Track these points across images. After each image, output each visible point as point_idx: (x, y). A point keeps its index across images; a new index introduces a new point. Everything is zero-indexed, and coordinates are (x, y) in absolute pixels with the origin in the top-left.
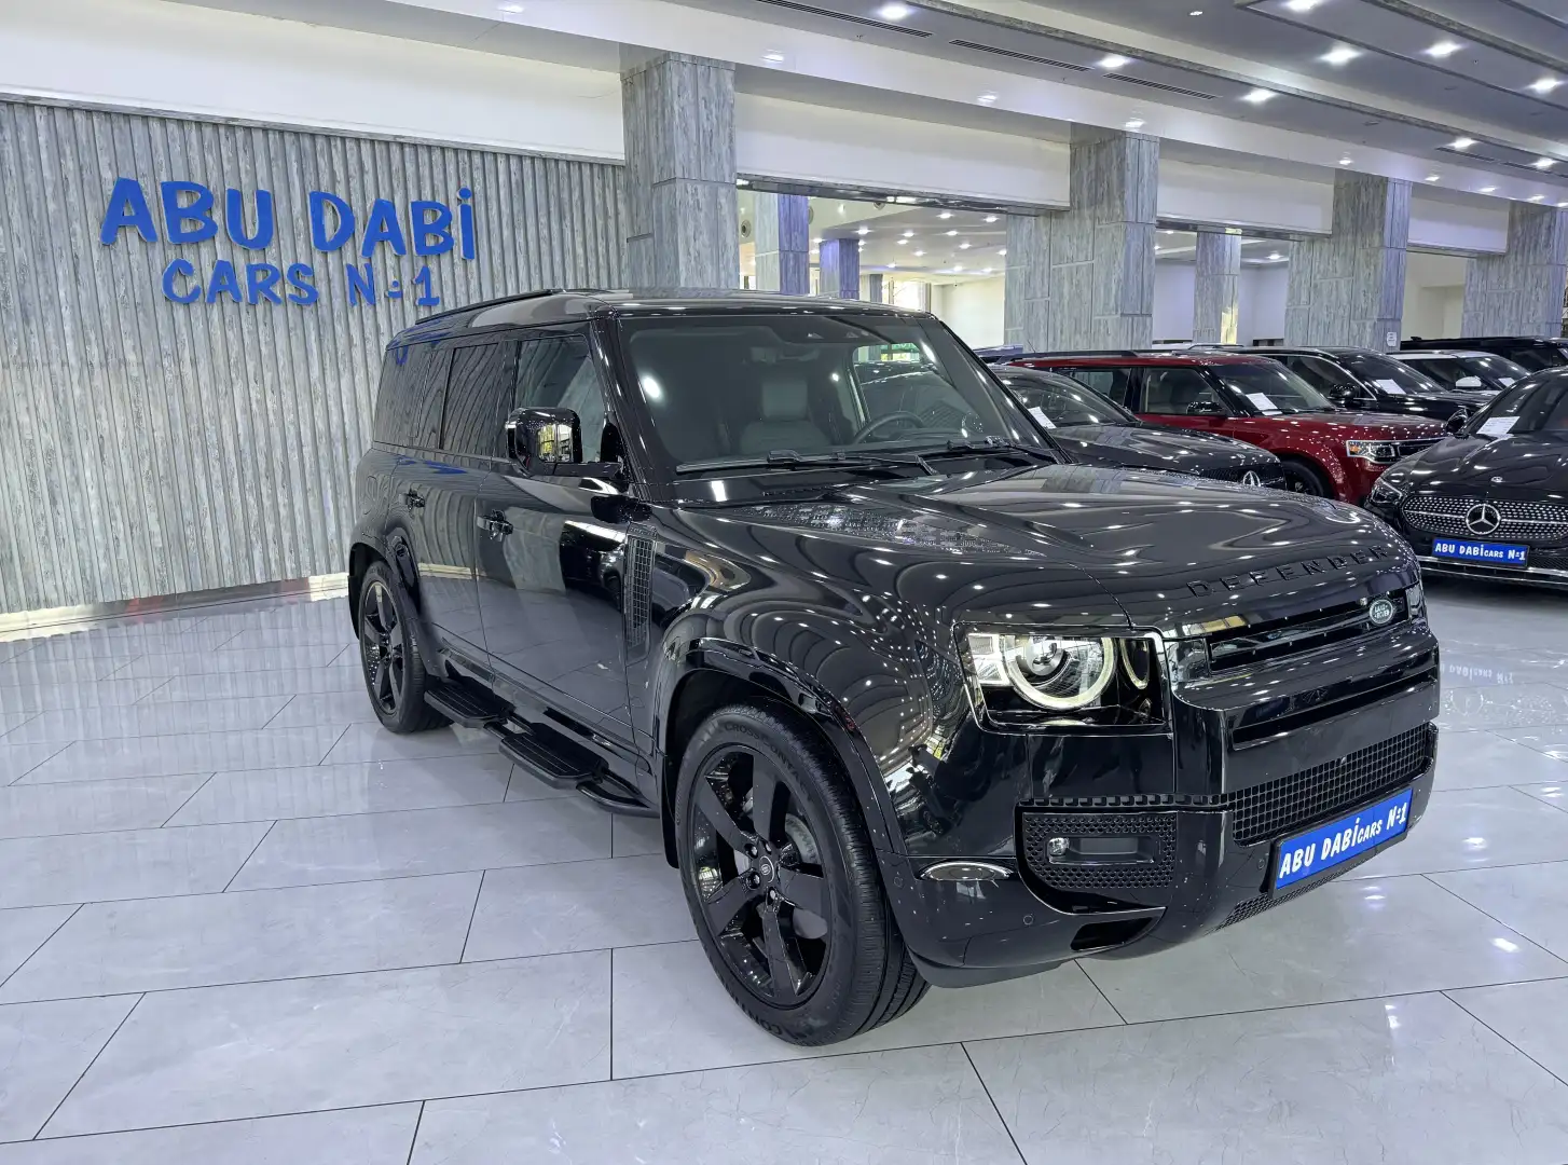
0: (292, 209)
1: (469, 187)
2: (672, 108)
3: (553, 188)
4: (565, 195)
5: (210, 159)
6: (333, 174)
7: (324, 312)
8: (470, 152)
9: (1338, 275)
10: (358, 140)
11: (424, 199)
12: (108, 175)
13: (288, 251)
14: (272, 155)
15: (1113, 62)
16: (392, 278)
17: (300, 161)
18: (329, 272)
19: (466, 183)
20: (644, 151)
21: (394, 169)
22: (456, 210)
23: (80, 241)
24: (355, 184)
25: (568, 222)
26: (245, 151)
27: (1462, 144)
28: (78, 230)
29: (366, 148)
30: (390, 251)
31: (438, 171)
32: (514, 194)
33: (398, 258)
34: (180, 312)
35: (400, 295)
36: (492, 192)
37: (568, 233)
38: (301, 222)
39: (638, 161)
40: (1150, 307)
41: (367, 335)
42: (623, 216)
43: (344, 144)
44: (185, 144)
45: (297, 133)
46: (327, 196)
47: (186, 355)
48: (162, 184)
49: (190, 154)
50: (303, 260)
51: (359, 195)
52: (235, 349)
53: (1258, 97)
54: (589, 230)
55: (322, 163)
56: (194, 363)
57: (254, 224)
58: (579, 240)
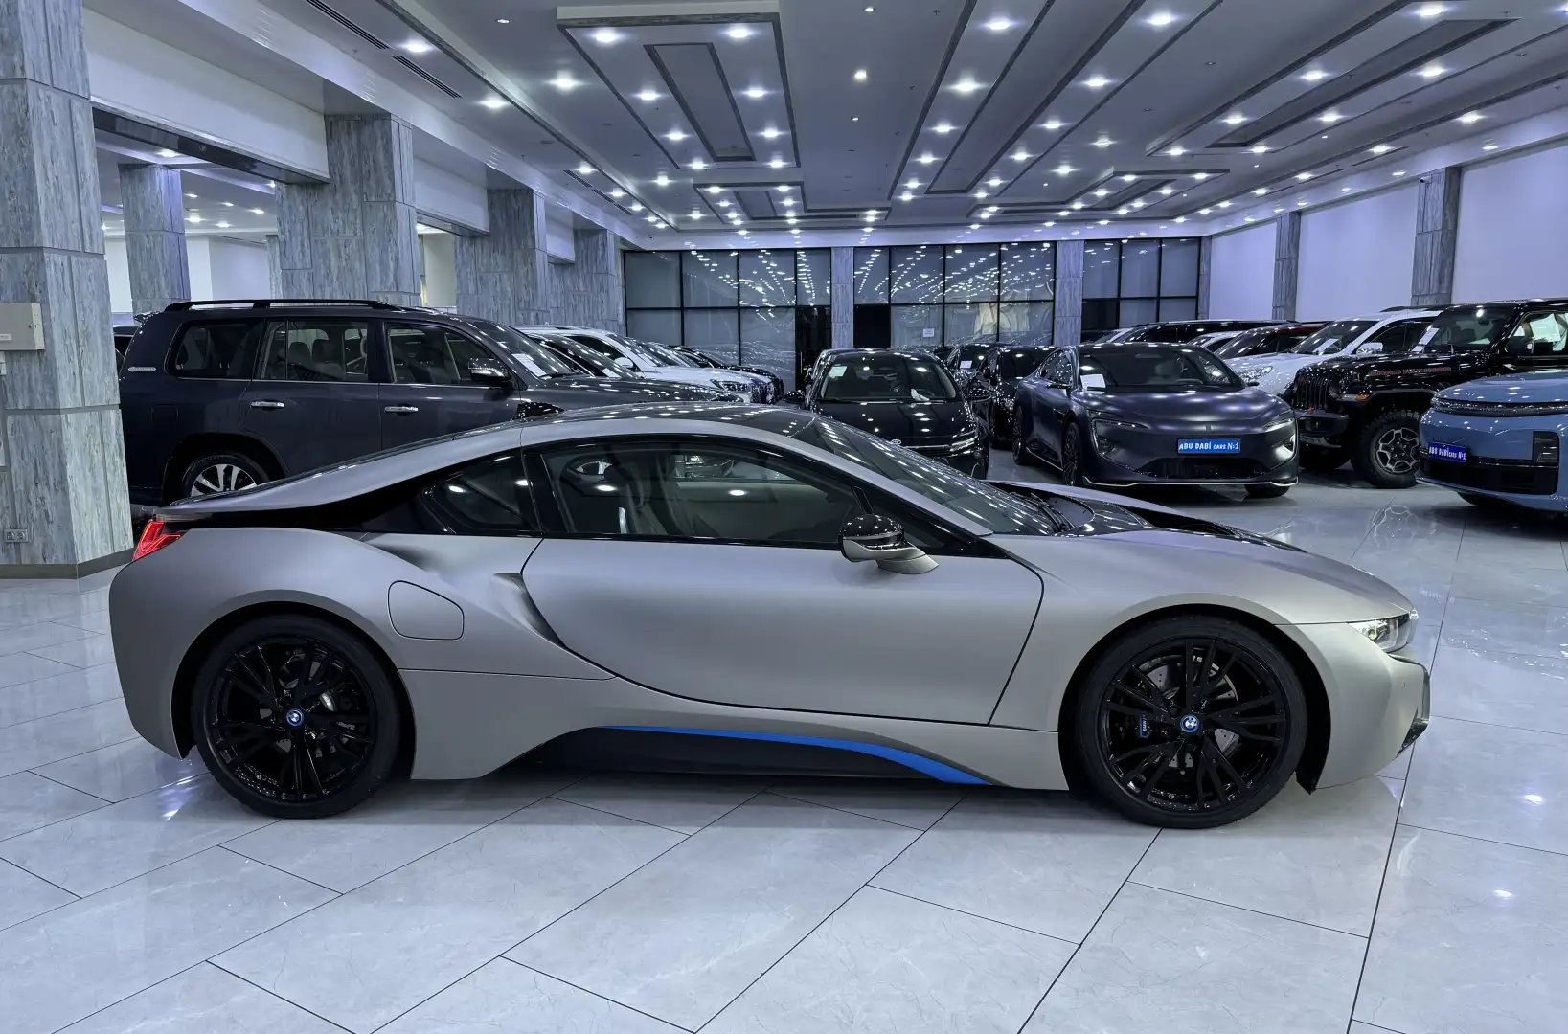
9: (499, 270)
15: (417, 47)
27: (585, 170)
53: (493, 103)
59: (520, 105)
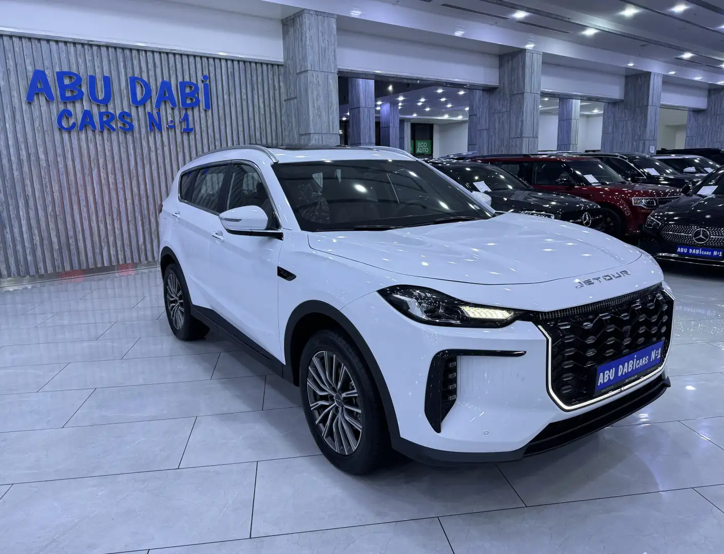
0: (120, 85)
1: (208, 75)
2: (306, 37)
3: (249, 76)
4: (254, 78)
5: (80, 61)
6: (141, 68)
7: (137, 135)
8: (208, 58)
9: (627, 119)
10: (153, 52)
11: (185, 80)
12: (30, 68)
13: (118, 105)
14: (111, 59)
15: (520, 15)
16: (170, 119)
17: (125, 62)
18: (139, 117)
19: (206, 73)
20: (292, 57)
21: (170, 66)
22: (201, 86)
23: (16, 101)
24: (151, 73)
25: (255, 92)
26: (98, 57)
27: (687, 56)
28: (16, 95)
29: (157, 56)
30: (169, 106)
31: (192, 66)
32: (230, 78)
33: (173, 109)
34: (66, 136)
35: (174, 127)
36: (219, 77)
37: (256, 97)
38: (125, 91)
39: (289, 62)
40: (537, 133)
41: (158, 146)
42: (283, 90)
43: (146, 53)
44: (68, 53)
45: (123, 49)
46: (137, 78)
47: (69, 156)
48: (57, 73)
49: (70, 58)
50: (126, 110)
51: (154, 78)
52: (93, 153)
53: (590, 32)
54: (266, 96)
55: (136, 62)
56: (73, 161)
57: (102, 92)
58: (261, 100)
59: (607, 30)
